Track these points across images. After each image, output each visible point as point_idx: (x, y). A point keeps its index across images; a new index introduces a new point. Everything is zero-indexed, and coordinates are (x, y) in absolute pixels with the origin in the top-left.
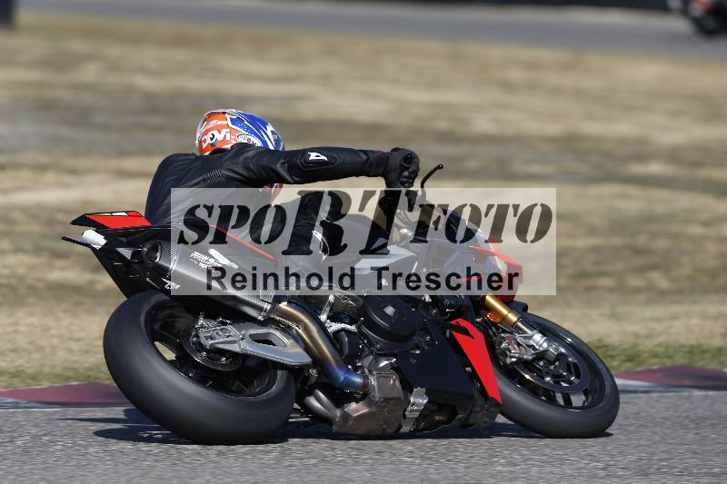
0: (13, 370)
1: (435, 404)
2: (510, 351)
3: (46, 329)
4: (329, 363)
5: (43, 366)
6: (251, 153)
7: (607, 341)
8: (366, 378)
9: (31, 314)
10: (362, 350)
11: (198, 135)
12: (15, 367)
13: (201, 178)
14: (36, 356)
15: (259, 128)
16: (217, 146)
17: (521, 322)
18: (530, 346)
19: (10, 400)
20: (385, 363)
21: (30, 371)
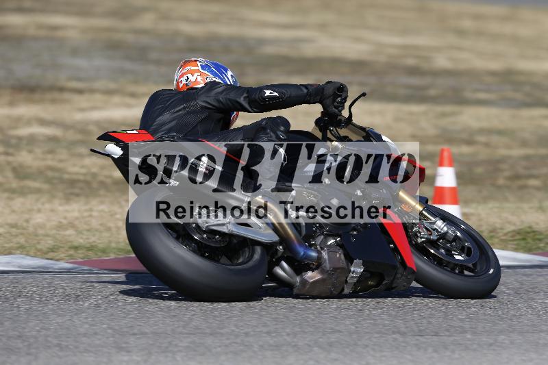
0: (88, 245)
1: (368, 273)
2: (420, 233)
3: (113, 215)
4: (293, 241)
5: (110, 242)
6: (220, 89)
7: (536, 227)
8: (319, 252)
9: (102, 203)
10: (315, 231)
11: (176, 77)
12: (90, 243)
13: (182, 106)
14: (106, 234)
15: (221, 73)
16: (191, 85)
17: (426, 211)
18: (434, 230)
19: (86, 268)
20: (333, 241)
21: (101, 246)
